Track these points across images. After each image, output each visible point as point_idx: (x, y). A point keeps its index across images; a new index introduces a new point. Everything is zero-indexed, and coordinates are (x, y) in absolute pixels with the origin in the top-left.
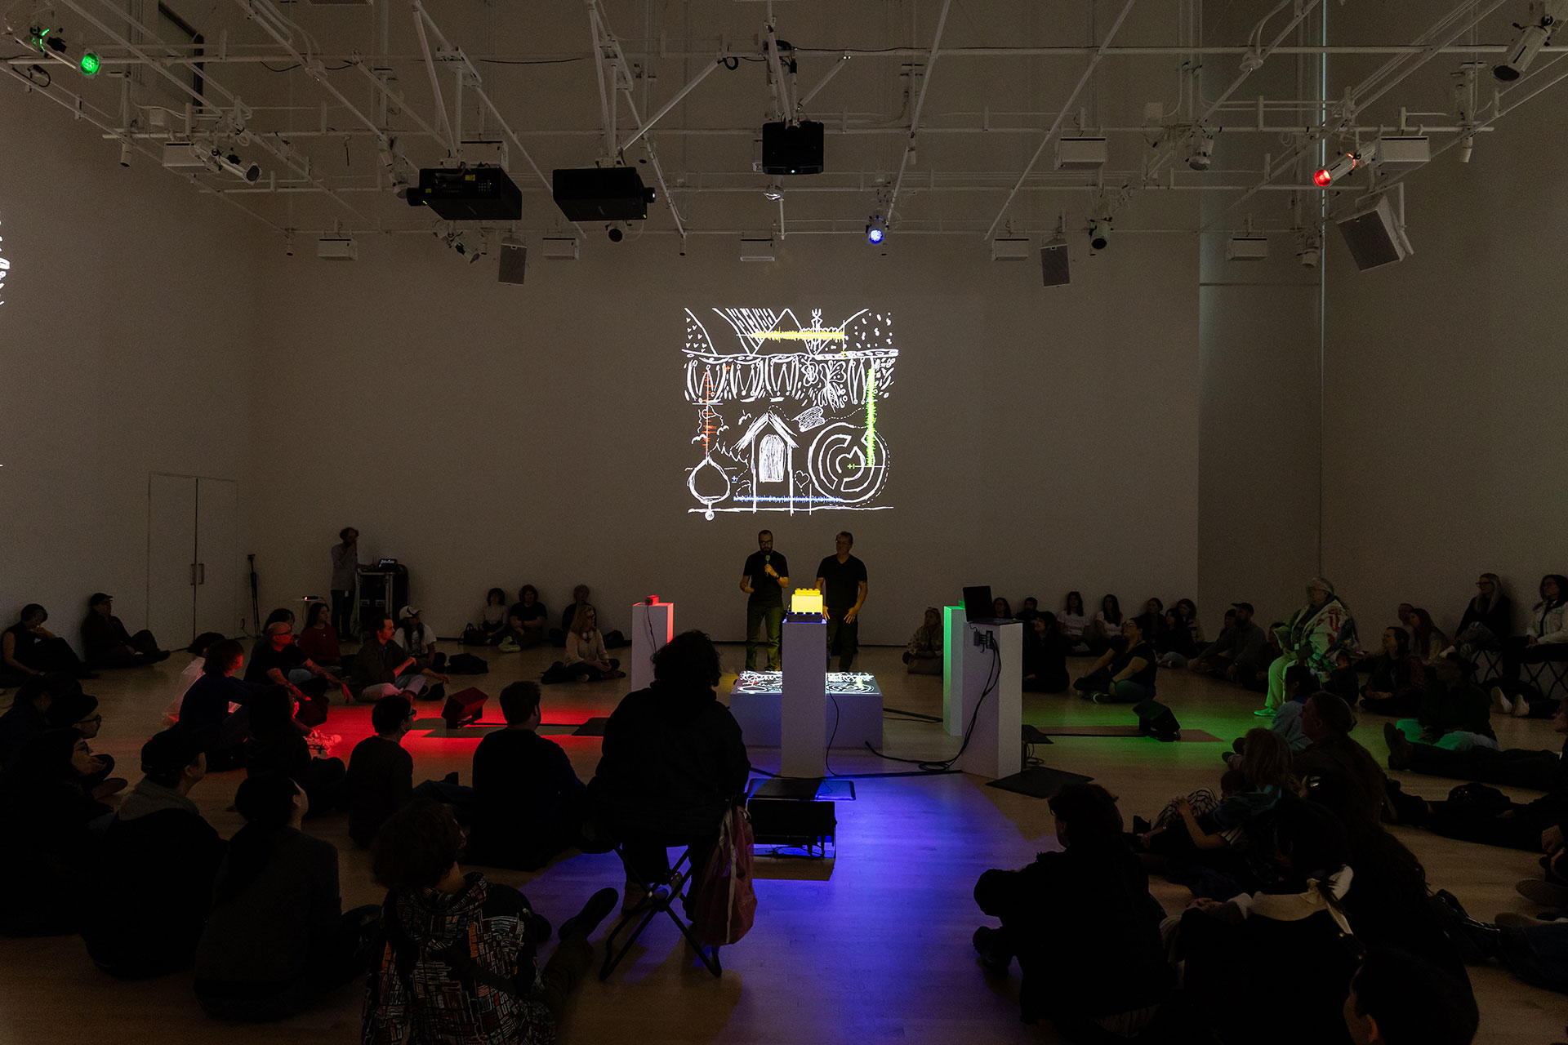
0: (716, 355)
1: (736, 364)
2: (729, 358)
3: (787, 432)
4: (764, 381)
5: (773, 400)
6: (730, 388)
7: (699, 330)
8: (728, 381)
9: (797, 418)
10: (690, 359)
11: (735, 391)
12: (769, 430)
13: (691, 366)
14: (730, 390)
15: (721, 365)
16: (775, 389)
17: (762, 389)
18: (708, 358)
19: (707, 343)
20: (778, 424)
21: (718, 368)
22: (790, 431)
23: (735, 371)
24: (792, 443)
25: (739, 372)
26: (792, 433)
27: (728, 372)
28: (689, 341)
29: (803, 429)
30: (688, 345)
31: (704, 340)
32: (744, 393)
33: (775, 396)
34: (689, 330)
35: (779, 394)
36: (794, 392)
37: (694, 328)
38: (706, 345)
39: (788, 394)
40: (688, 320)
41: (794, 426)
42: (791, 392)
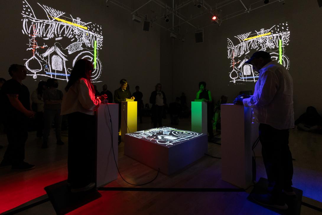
0: (36, 19)
1: (43, 23)
2: (41, 21)
3: (62, 54)
4: (54, 30)
5: (57, 39)
6: (40, 33)
7: (29, 8)
8: (40, 29)
9: (67, 48)
10: (25, 18)
11: (41, 34)
12: (55, 53)
13: (25, 21)
14: (40, 34)
15: (38, 23)
16: (59, 33)
17: (52, 33)
18: (33, 19)
19: (32, 13)
20: (58, 51)
21: (36, 24)
22: (64, 55)
23: (43, 26)
24: (65, 59)
25: (44, 26)
26: (65, 55)
27: (40, 26)
28: (24, 11)
29: (70, 53)
30: (23, 12)
31: (31, 12)
32: (44, 35)
33: (58, 37)
34: (24, 6)
35: (60, 35)
36: (68, 35)
37: (27, 6)
38: (32, 14)
39: (65, 35)
40: (24, 2)
41: (66, 52)
42: (67, 35)
